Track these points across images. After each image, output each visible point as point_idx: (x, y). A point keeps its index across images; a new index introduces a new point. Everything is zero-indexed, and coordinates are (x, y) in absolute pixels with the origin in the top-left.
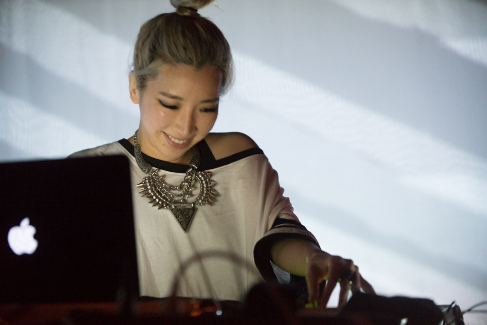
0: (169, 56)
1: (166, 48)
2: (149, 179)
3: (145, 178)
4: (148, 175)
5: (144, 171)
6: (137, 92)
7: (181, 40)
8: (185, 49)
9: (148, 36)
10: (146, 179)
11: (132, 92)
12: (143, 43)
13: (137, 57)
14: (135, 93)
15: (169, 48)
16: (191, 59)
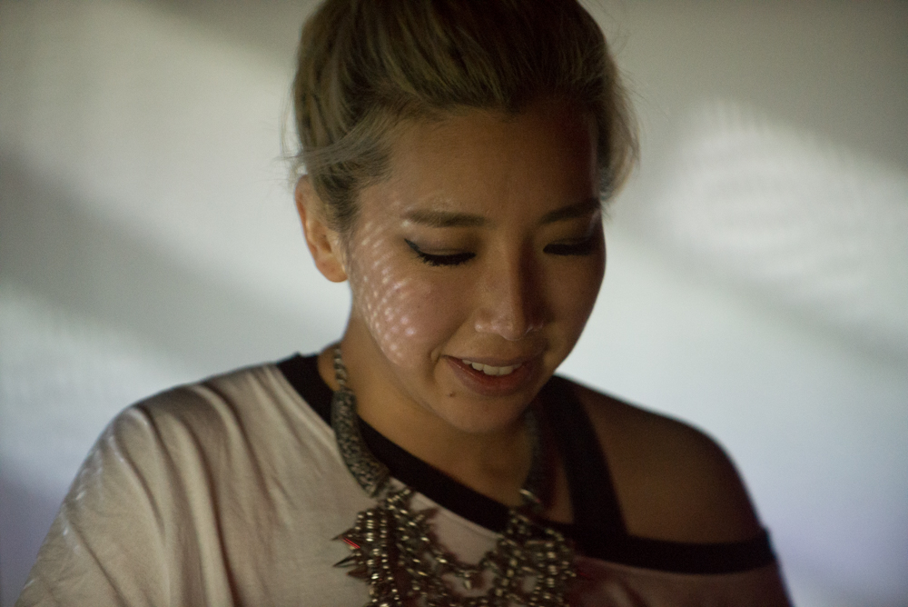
0: (412, 91)
1: (397, 70)
2: (377, 517)
3: (364, 513)
4: (373, 503)
5: (364, 486)
6: (335, 239)
7: (438, 31)
8: (456, 55)
9: (330, 46)
10: (367, 517)
11: (318, 245)
12: (318, 75)
13: (306, 123)
14: (327, 247)
15: (406, 68)
16: (484, 87)
